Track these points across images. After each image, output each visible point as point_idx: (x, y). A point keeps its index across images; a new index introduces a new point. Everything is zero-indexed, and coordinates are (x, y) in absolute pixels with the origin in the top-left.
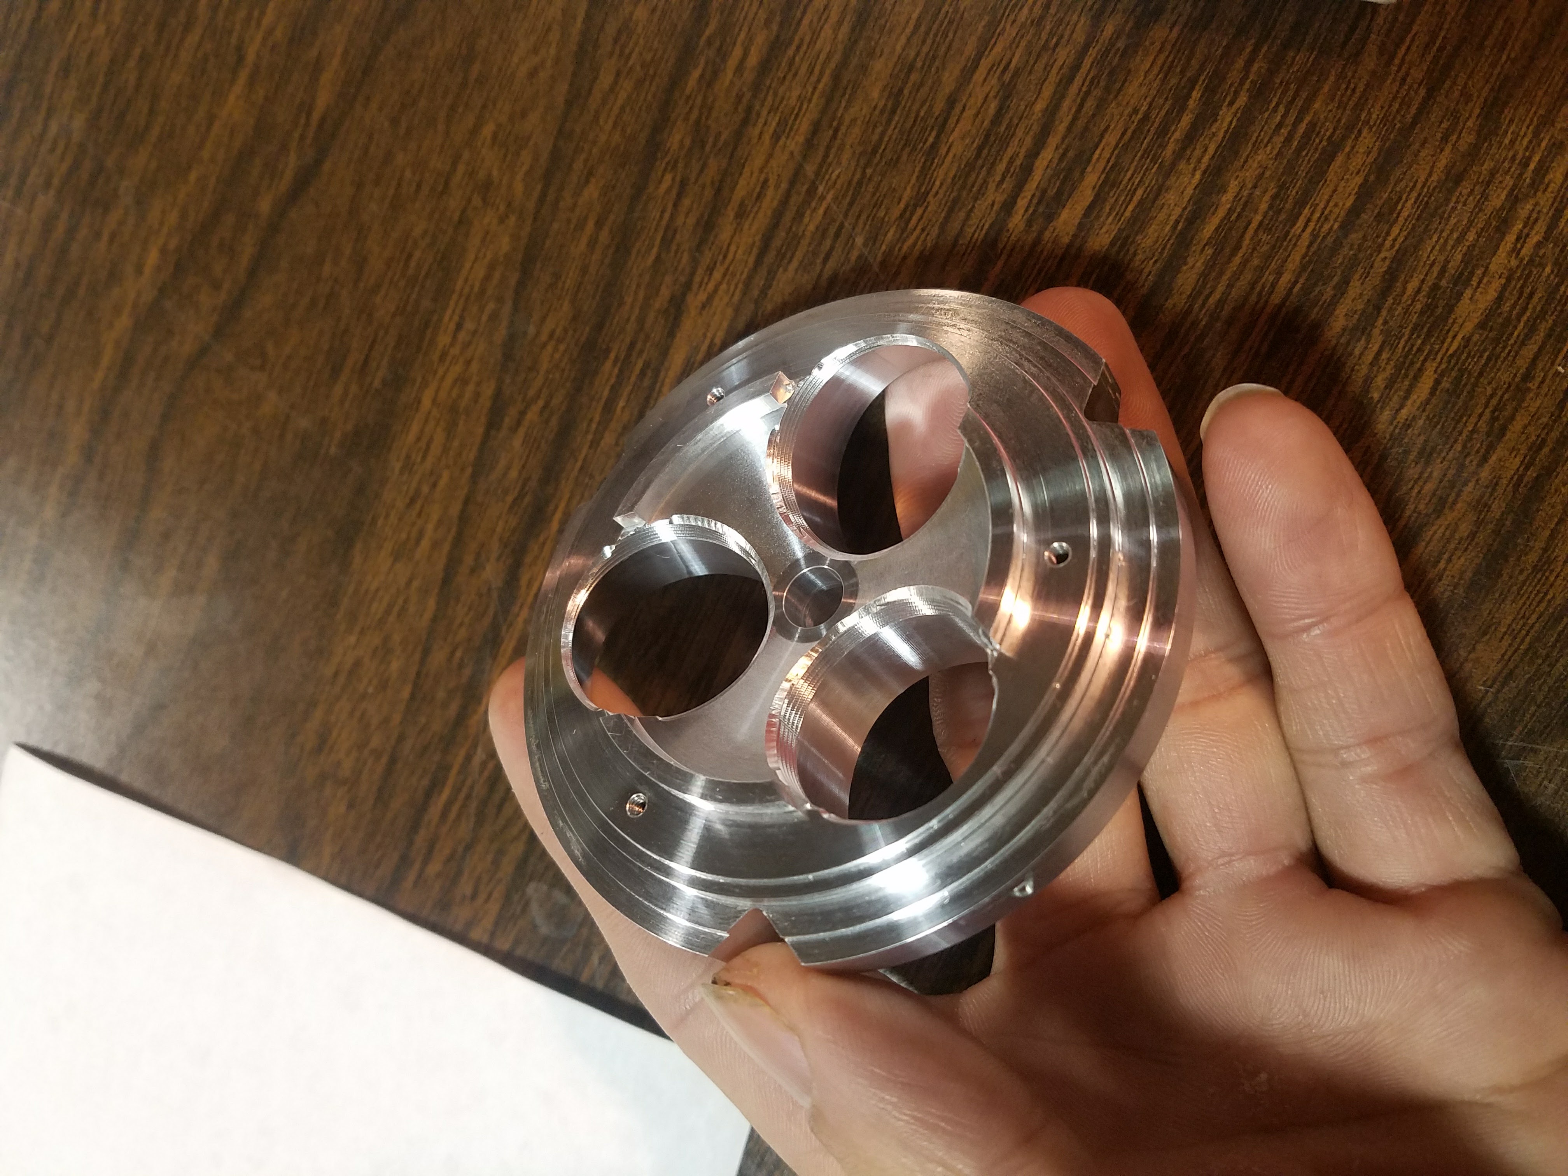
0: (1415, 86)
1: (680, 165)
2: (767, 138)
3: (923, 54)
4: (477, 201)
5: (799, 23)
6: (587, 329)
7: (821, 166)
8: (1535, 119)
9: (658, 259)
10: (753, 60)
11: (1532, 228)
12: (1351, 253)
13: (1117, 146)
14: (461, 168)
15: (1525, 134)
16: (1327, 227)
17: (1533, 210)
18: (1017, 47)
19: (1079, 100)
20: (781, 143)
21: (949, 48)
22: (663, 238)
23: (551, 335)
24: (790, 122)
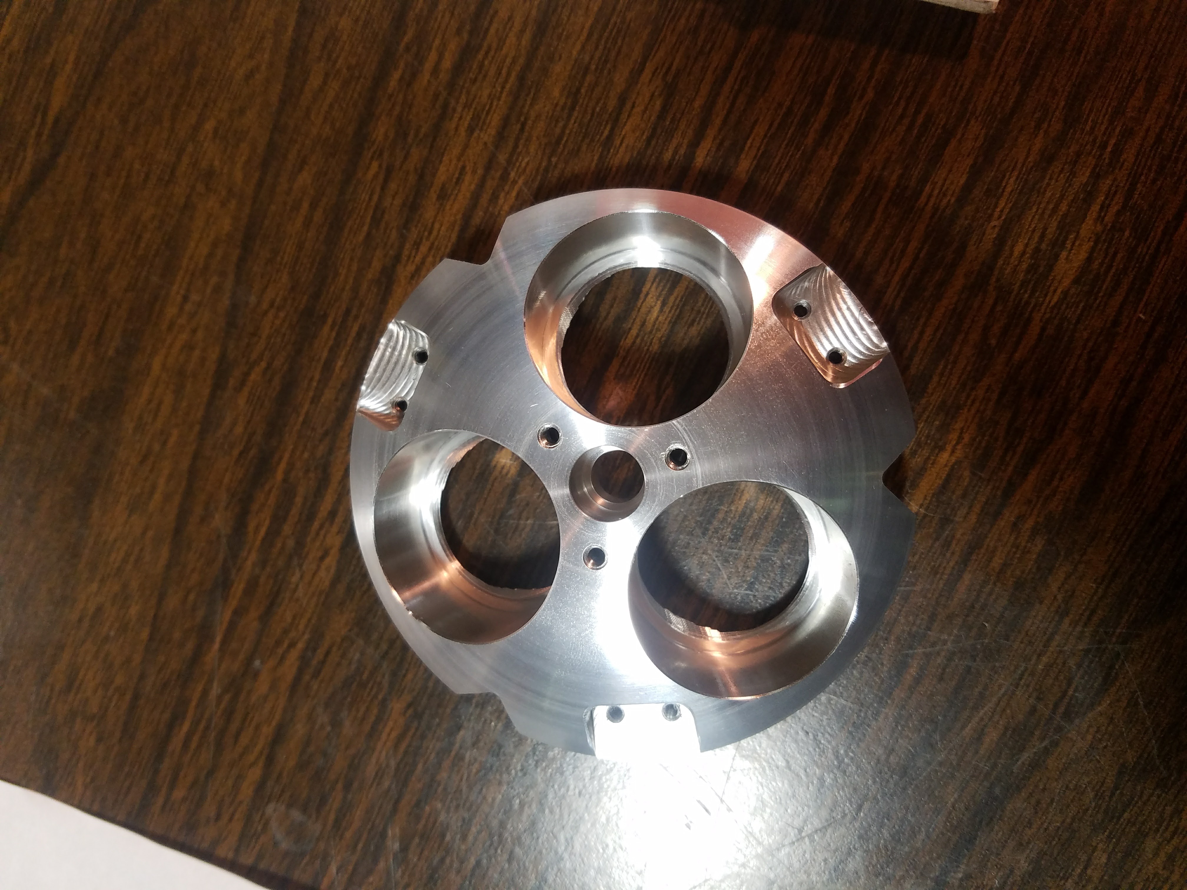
0: (1011, 83)
1: (386, 155)
2: (462, 131)
3: (596, 58)
4: (200, 187)
5: (487, 30)
6: (306, 297)
7: (511, 155)
8: (1110, 110)
9: (369, 234)
10: (447, 63)
11: (1112, 200)
12: (967, 222)
13: (765, 136)
14: (185, 160)
15: (1102, 123)
16: (945, 201)
17: (1112, 185)
18: (677, 52)
19: (731, 97)
20: (475, 134)
21: (619, 53)
22: (373, 217)
23: (272, 304)
24: (483, 117)
